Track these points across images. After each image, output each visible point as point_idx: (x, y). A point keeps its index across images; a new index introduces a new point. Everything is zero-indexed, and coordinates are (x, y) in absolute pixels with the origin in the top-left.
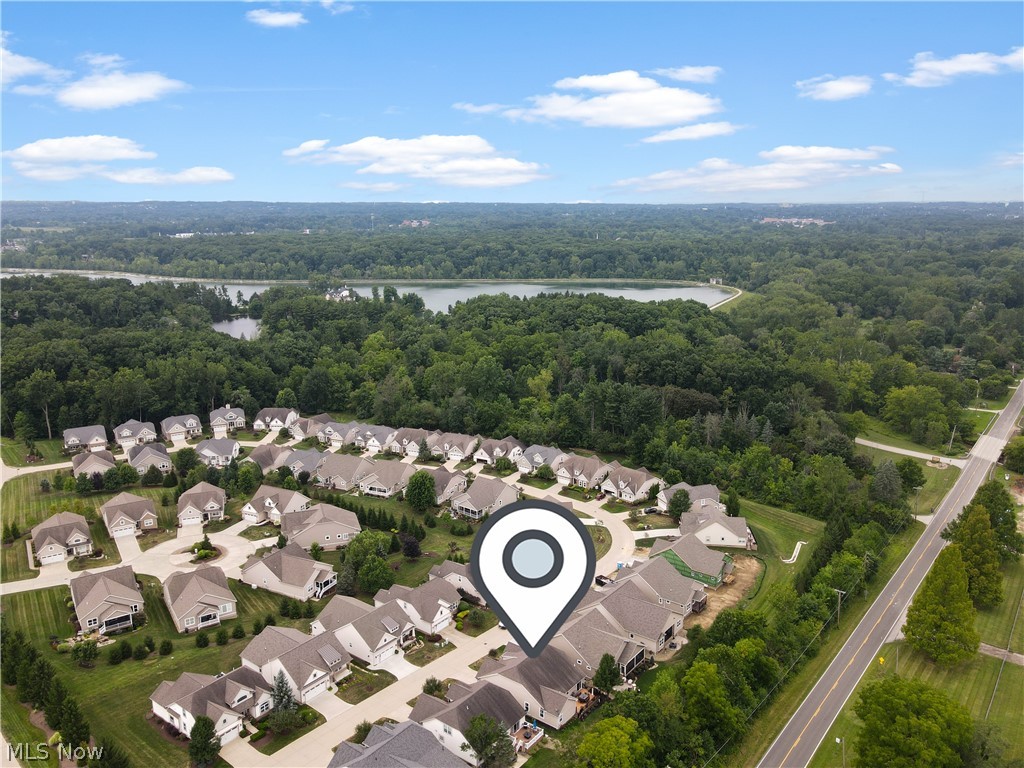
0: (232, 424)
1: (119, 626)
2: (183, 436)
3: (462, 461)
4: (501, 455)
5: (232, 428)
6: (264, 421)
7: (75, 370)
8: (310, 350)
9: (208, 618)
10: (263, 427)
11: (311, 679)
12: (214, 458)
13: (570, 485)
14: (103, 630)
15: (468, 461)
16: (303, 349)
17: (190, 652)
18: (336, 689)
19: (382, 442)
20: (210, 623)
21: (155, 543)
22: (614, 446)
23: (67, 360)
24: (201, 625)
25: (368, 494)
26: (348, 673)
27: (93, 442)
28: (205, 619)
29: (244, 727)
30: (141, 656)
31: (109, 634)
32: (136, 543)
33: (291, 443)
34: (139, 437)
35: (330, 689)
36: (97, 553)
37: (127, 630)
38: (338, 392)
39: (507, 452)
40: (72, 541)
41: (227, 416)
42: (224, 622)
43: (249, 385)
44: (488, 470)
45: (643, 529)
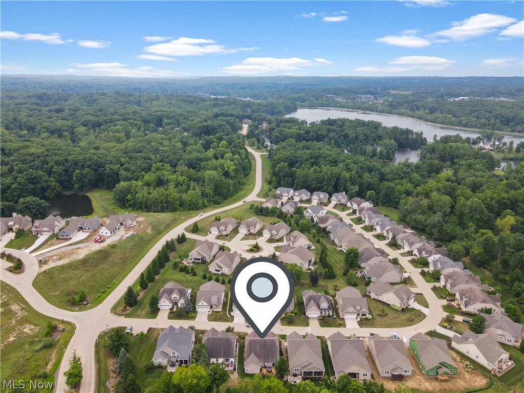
0: (339, 201)
1: (197, 261)
2: (317, 201)
3: (408, 251)
4: (425, 256)
5: (339, 203)
6: (351, 204)
7: (297, 164)
8: (408, 174)
9: (219, 271)
10: (350, 206)
11: (201, 304)
12: (311, 214)
13: (444, 286)
14: (192, 261)
15: (410, 253)
16: (404, 173)
17: (199, 278)
18: (211, 312)
19: (382, 229)
20: (217, 272)
21: (248, 239)
22: (501, 276)
23: (297, 159)
24: (214, 272)
25: (342, 250)
26: (221, 310)
27: (284, 194)
28: (216, 270)
29: (173, 308)
30: (188, 273)
31: (193, 262)
32: (242, 236)
33: (354, 217)
34: (301, 196)
35: (209, 312)
36: (227, 236)
37: (198, 263)
38: (397, 198)
39: (430, 255)
40: (221, 228)
41: (338, 197)
42: (222, 274)
43: (361, 185)
44: (413, 262)
45: (446, 328)
